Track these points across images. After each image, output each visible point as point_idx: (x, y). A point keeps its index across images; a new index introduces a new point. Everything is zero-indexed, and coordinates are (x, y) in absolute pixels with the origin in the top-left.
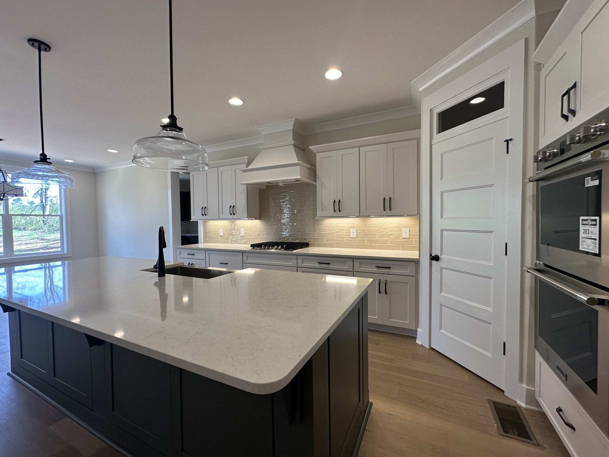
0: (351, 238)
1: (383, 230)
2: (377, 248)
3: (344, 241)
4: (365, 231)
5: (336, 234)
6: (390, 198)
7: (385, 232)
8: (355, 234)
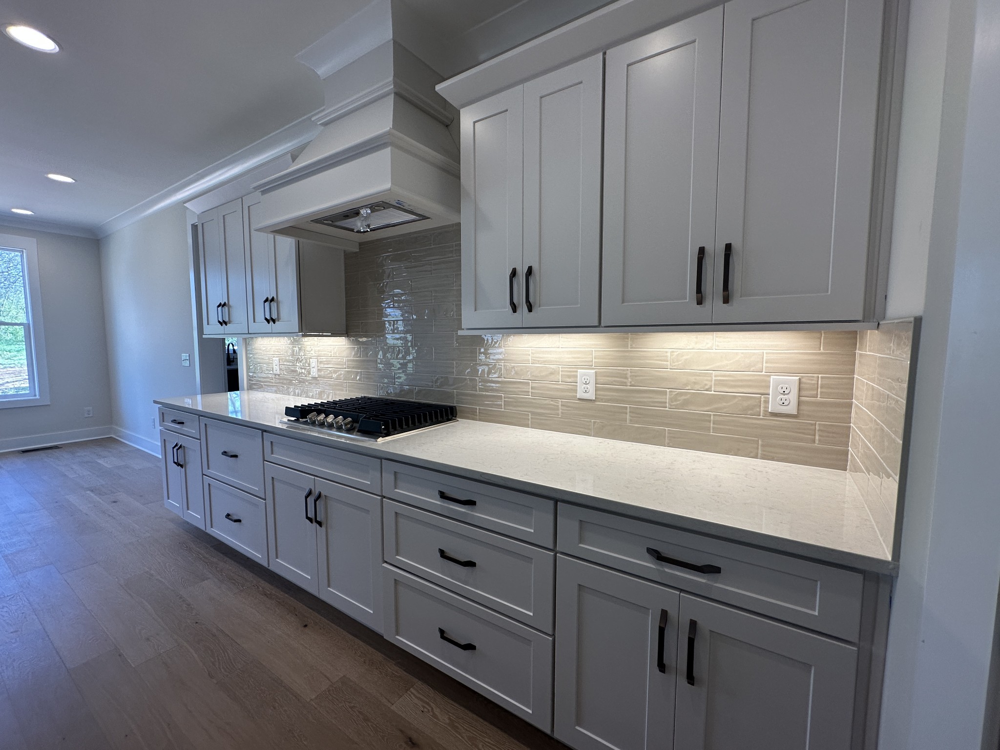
0: (579, 399)
1: (692, 379)
2: (667, 441)
3: (558, 409)
4: (626, 378)
5: (534, 385)
6: (728, 247)
7: (697, 387)
8: (591, 388)
